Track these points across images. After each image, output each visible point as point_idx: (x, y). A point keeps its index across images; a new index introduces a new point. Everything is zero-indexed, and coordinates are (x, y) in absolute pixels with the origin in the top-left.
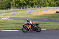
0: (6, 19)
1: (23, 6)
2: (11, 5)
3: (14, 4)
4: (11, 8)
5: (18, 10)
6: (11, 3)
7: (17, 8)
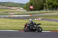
0: (39, 20)
1: (55, 7)
2: (44, 7)
3: (47, 5)
4: (44, 9)
5: (51, 11)
6: (44, 5)
7: (50, 9)
